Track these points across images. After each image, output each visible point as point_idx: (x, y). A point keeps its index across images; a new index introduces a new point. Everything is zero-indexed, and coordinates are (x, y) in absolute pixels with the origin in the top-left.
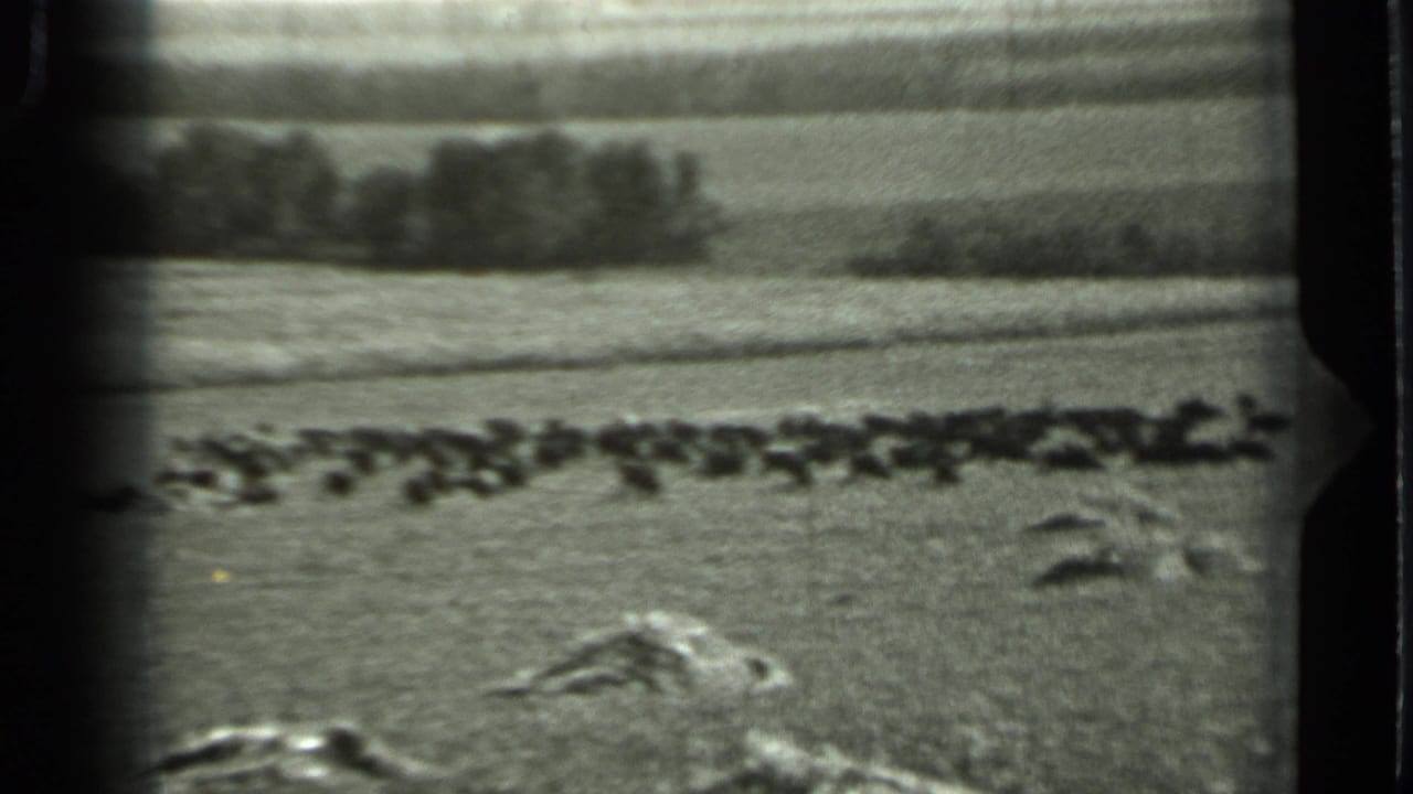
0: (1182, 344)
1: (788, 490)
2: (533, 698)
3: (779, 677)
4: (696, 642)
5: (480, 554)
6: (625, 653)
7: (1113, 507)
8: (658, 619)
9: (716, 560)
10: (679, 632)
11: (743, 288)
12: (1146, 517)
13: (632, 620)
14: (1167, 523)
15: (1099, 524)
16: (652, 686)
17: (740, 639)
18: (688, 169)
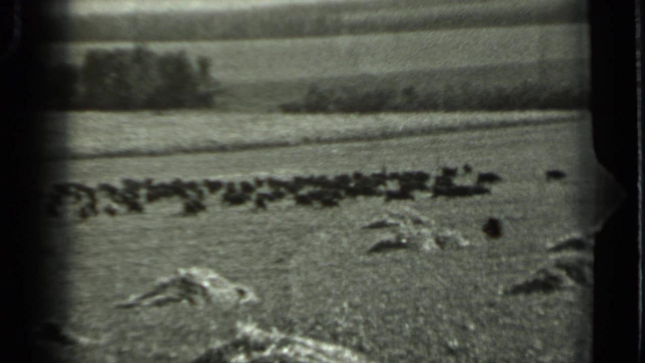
0: (433, 142)
1: (254, 211)
2: (138, 309)
3: (251, 296)
4: (212, 281)
5: (112, 242)
6: (180, 287)
7: (402, 218)
8: (195, 271)
9: (221, 243)
10: (205, 277)
11: (232, 118)
12: (417, 222)
13: (182, 272)
14: (427, 225)
15: (397, 225)
16: (192, 302)
17: (234, 280)
18: (204, 64)
